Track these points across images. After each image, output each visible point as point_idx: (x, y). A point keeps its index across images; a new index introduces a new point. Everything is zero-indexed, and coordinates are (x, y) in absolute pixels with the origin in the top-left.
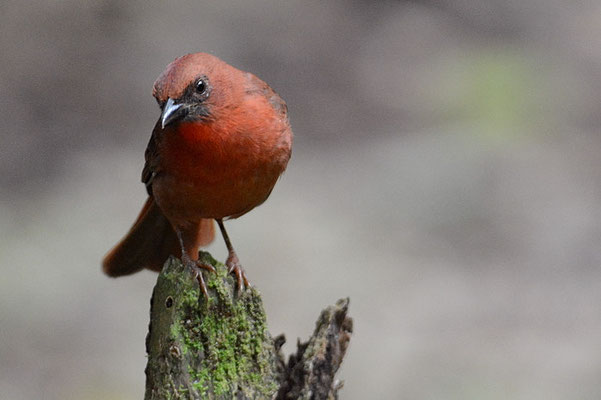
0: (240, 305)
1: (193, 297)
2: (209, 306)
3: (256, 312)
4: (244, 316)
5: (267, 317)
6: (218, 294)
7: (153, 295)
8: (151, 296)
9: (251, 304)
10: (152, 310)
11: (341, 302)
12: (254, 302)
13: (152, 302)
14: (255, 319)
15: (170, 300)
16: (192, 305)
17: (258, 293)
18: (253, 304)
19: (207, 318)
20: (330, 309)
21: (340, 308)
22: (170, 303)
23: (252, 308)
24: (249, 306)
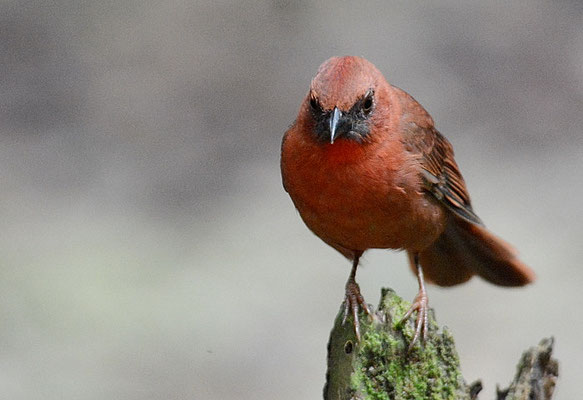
0: (430, 349)
1: (375, 341)
2: (394, 351)
3: (447, 356)
4: (435, 361)
5: (461, 361)
6: (404, 337)
7: (331, 339)
8: (327, 341)
9: (442, 346)
10: (329, 356)
11: (545, 342)
12: (446, 344)
13: (329, 348)
14: (447, 364)
15: (350, 345)
16: (374, 350)
17: (450, 334)
18: (445, 347)
19: (392, 364)
20: (532, 349)
21: (544, 349)
22: (350, 349)
23: (444, 351)
24: (439, 350)
